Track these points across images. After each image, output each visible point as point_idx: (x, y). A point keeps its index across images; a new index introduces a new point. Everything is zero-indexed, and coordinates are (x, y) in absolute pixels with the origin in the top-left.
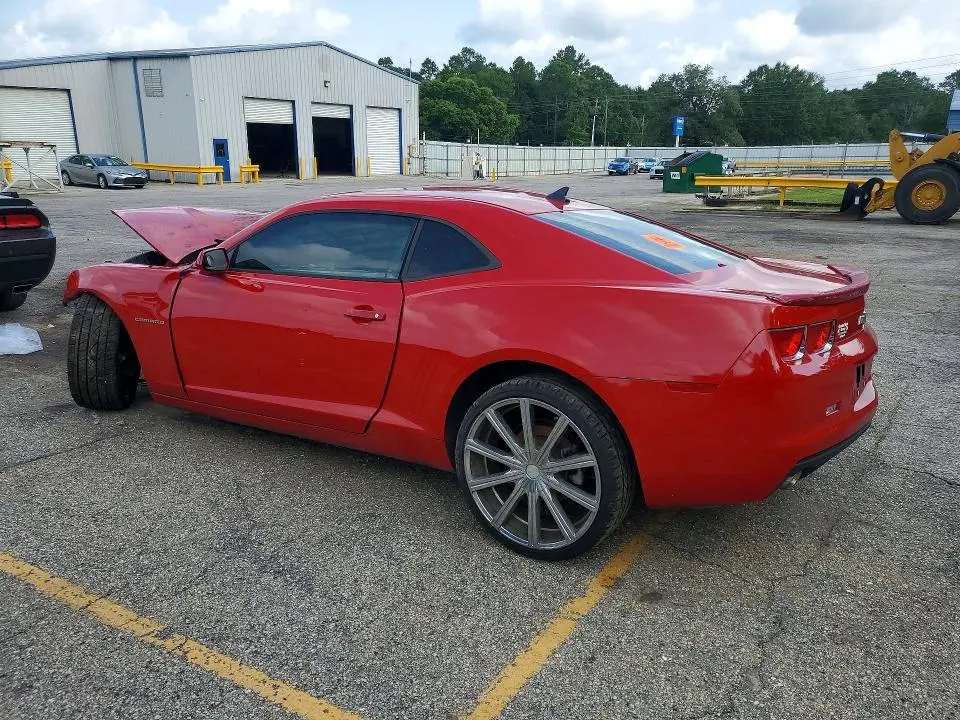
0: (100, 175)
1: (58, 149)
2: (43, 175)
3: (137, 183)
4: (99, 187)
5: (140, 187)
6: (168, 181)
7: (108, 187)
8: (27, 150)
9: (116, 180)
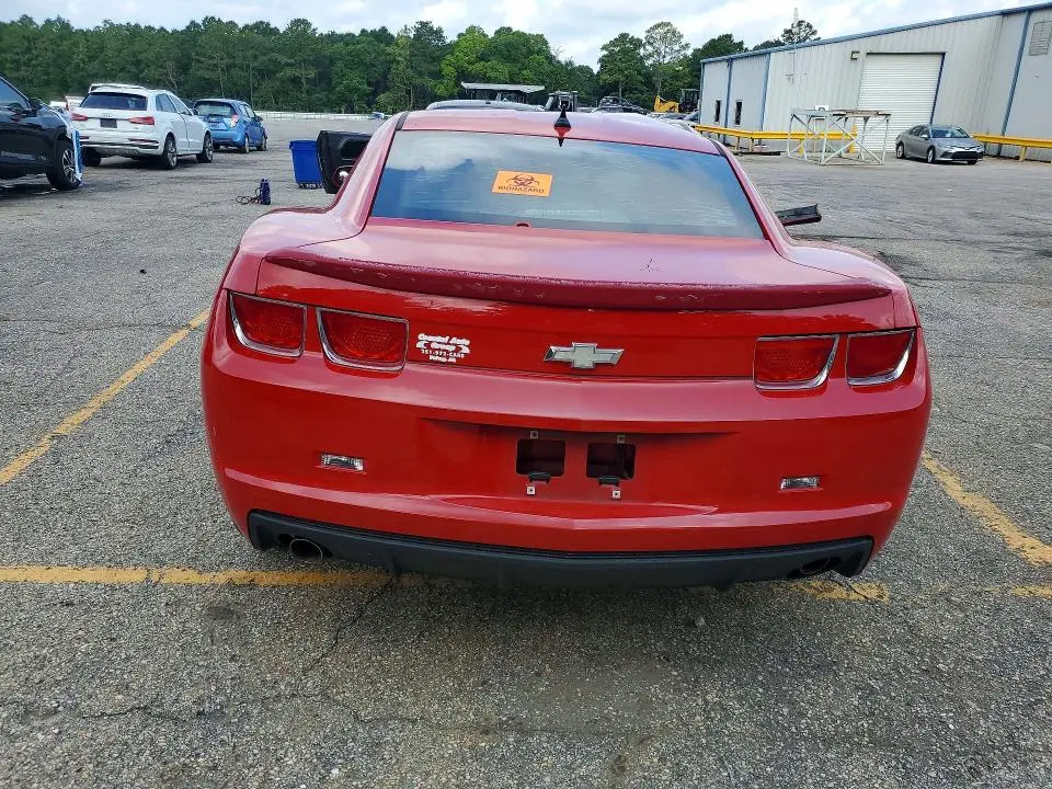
0: (932, 147)
1: (891, 118)
2: (870, 148)
3: (970, 158)
4: (926, 161)
5: (972, 163)
6: (1017, 158)
7: (934, 162)
8: (866, 119)
9: (946, 154)
